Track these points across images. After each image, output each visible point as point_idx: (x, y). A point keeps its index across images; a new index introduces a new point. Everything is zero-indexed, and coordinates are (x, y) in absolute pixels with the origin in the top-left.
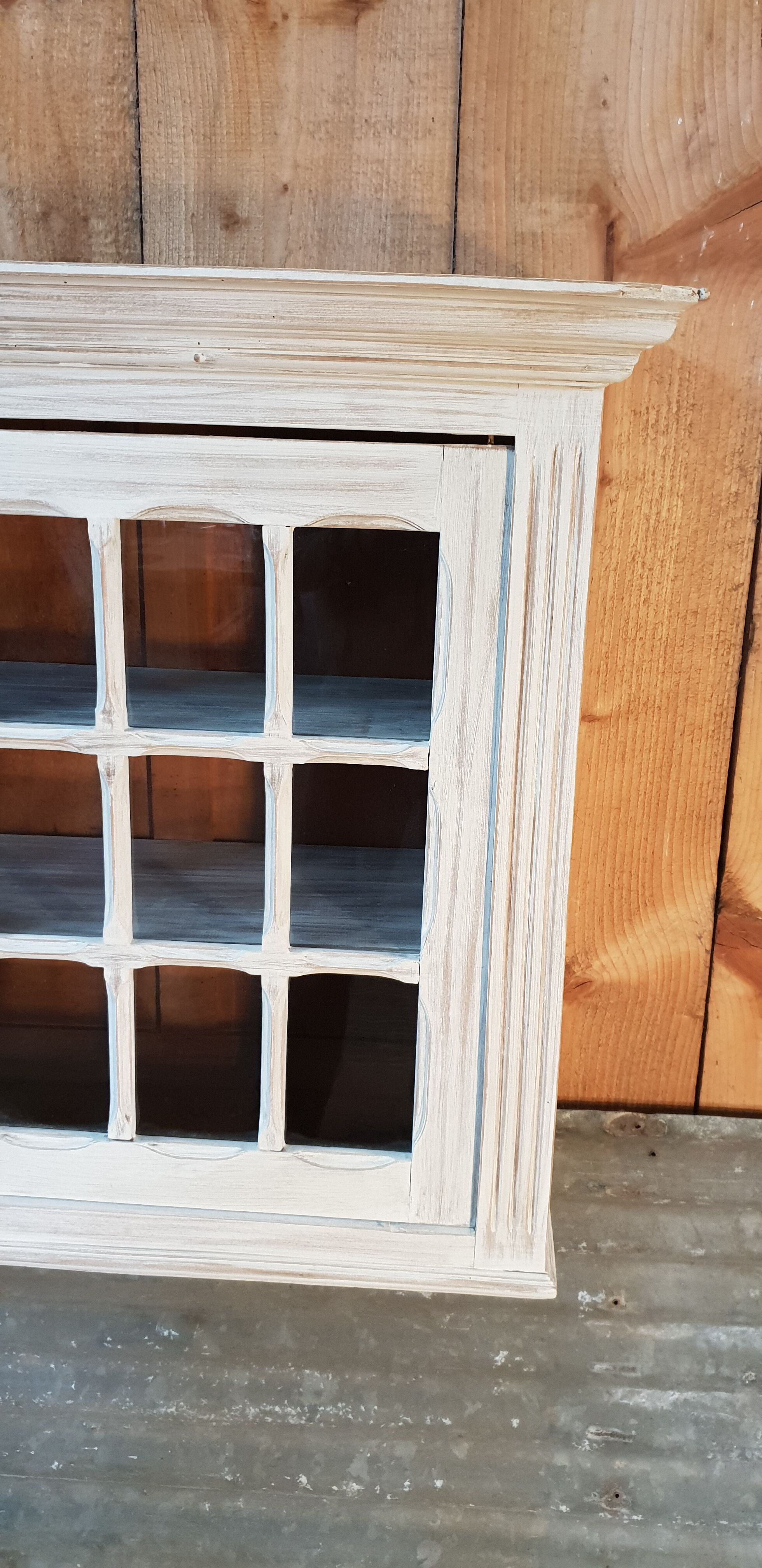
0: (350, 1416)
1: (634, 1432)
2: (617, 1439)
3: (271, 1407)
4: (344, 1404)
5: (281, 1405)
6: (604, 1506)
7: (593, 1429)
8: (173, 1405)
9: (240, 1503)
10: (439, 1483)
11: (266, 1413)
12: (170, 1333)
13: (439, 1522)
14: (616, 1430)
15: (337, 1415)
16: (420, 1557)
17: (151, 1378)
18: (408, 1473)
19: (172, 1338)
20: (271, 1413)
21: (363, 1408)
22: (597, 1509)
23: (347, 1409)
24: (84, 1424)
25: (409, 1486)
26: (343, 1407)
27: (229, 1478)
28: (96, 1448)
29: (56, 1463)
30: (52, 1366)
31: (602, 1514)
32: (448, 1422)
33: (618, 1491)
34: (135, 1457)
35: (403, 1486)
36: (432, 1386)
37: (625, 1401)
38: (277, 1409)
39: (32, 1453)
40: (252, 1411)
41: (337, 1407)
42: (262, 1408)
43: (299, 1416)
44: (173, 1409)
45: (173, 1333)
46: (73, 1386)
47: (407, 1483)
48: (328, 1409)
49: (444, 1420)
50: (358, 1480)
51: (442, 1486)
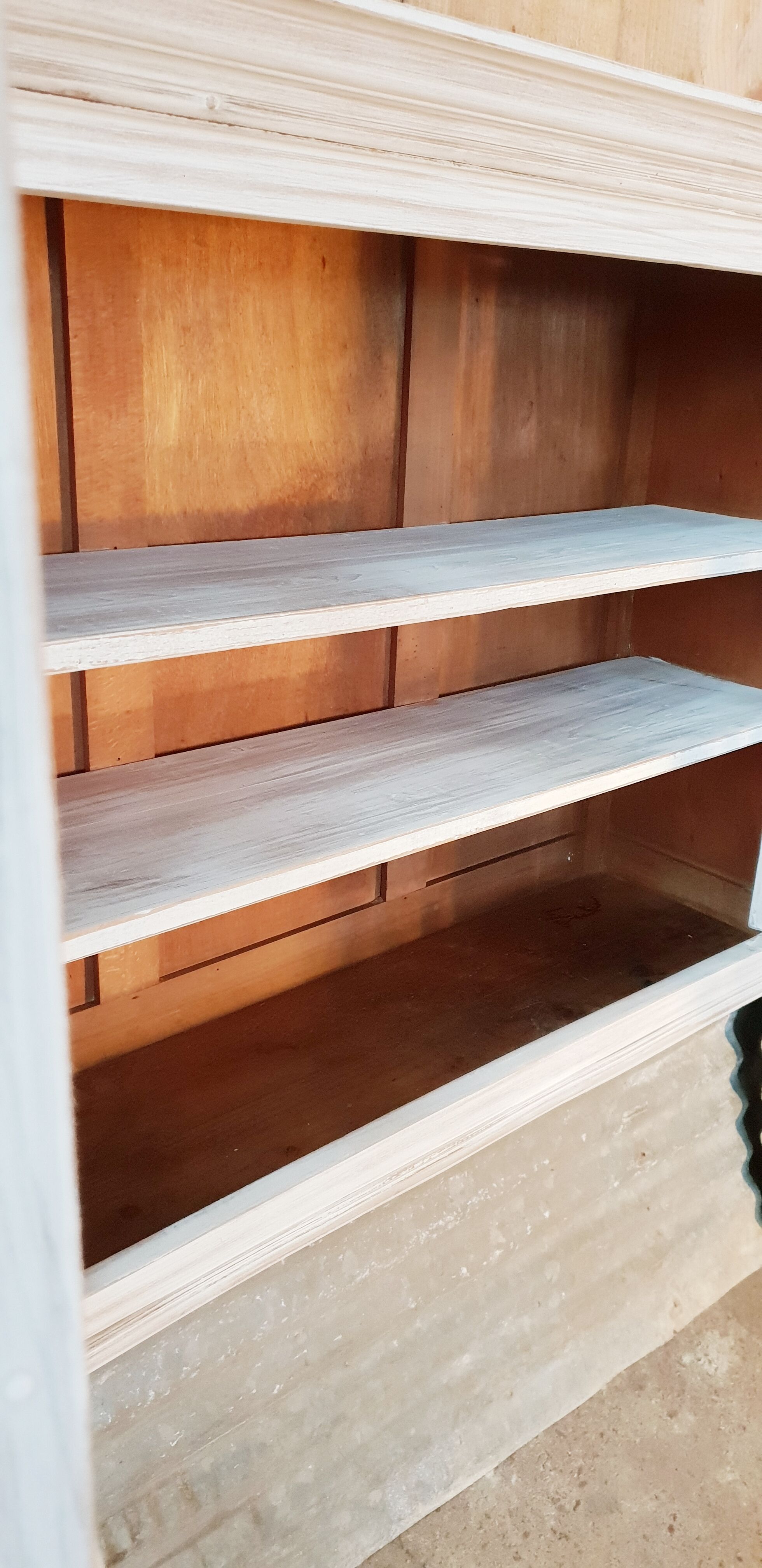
0: (488, 1197)
1: (647, 1103)
2: (639, 1113)
3: (437, 1224)
4: (482, 1190)
5: (441, 1218)
6: (638, 1166)
7: (625, 1115)
8: (367, 1268)
10: (547, 1214)
11: (432, 1232)
13: (546, 1246)
14: (638, 1107)
15: (480, 1202)
16: (548, 1278)
17: (341, 1257)
18: (526, 1220)
20: (437, 1229)
21: (495, 1185)
22: (634, 1171)
23: (486, 1192)
24: (288, 1335)
25: (531, 1229)
26: (483, 1193)
27: (413, 1306)
28: (305, 1351)
29: (278, 1385)
30: (259, 1296)
31: (636, 1174)
32: (547, 1162)
33: (643, 1151)
34: (341, 1337)
35: (527, 1232)
37: (635, 1084)
38: (441, 1222)
39: (254, 1391)
40: (423, 1236)
41: (478, 1195)
42: (430, 1229)
43: (456, 1218)
44: (367, 1273)
47: (529, 1227)
48: (473, 1201)
49: (545, 1162)
50: (499, 1246)
51: (550, 1216)
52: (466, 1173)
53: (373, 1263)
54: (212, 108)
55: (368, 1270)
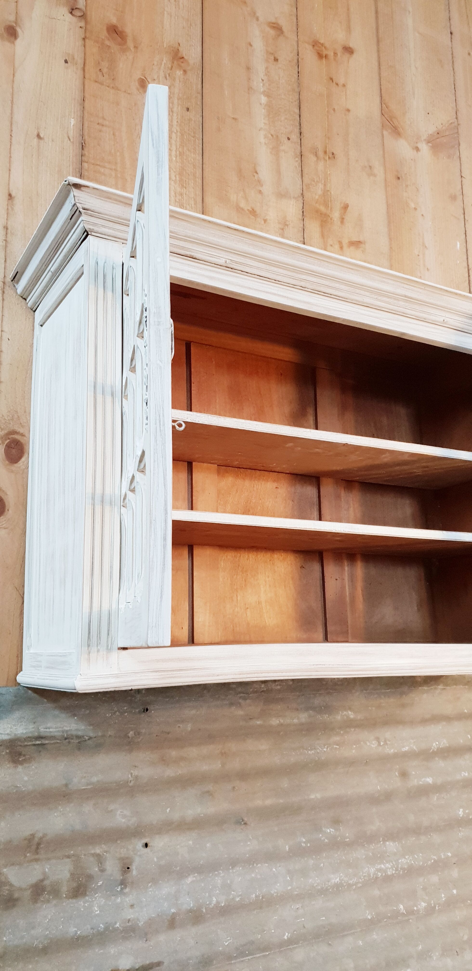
0: (413, 862)
3: (380, 866)
5: (383, 863)
9: (375, 937)
10: (455, 892)
12: (330, 830)
13: (458, 917)
15: (407, 863)
17: (322, 865)
18: (441, 890)
19: (332, 833)
20: (380, 870)
21: (416, 856)
24: (292, 907)
25: (445, 898)
26: (409, 858)
27: (369, 917)
28: (303, 919)
29: (287, 934)
30: (274, 870)
32: (450, 854)
34: (324, 918)
35: (442, 898)
36: (437, 838)
38: (383, 866)
39: (273, 931)
40: (372, 870)
41: (405, 858)
42: (376, 867)
43: (392, 867)
45: (332, 830)
46: (288, 878)
47: (443, 895)
48: (403, 861)
50: (424, 900)
51: (457, 893)
52: (397, 843)
53: (341, 874)
54: (226, 262)
55: (338, 878)
